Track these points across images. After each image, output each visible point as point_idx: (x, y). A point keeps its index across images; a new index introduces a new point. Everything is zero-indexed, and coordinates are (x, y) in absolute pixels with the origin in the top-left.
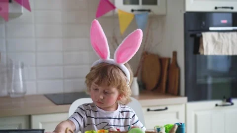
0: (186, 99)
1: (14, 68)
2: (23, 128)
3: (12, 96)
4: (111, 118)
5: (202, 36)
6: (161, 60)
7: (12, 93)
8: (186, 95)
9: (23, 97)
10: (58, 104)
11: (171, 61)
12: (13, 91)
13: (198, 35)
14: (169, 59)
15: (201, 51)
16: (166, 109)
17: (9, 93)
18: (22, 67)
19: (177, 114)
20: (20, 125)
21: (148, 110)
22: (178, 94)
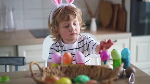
0: (130, 34)
1: (7, 11)
2: (13, 55)
3: (6, 31)
6: (113, 6)
8: (130, 31)
9: (14, 32)
10: (37, 37)
11: (121, 7)
12: (7, 27)
14: (119, 5)
16: (116, 41)
17: (4, 29)
18: (13, 10)
19: (124, 45)
20: (10, 53)
22: (124, 31)
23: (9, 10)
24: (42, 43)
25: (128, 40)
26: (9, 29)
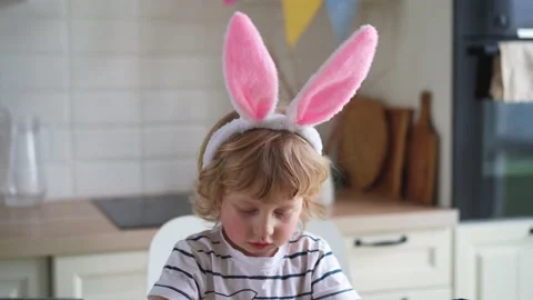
0: (454, 215)
1: (14, 130)
4: (264, 278)
5: (498, 53)
6: (390, 115)
7: (10, 195)
8: (454, 205)
9: (40, 206)
10: (124, 227)
11: (417, 117)
12: (13, 190)
13: (489, 49)
14: (411, 112)
15: (495, 92)
16: (404, 240)
18: (36, 128)
19: (432, 253)
21: (358, 243)
22: (432, 202)
23: (22, 130)
24: (146, 248)
25: (447, 234)
26: (20, 196)
